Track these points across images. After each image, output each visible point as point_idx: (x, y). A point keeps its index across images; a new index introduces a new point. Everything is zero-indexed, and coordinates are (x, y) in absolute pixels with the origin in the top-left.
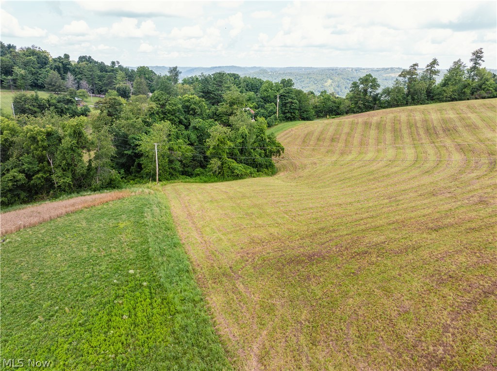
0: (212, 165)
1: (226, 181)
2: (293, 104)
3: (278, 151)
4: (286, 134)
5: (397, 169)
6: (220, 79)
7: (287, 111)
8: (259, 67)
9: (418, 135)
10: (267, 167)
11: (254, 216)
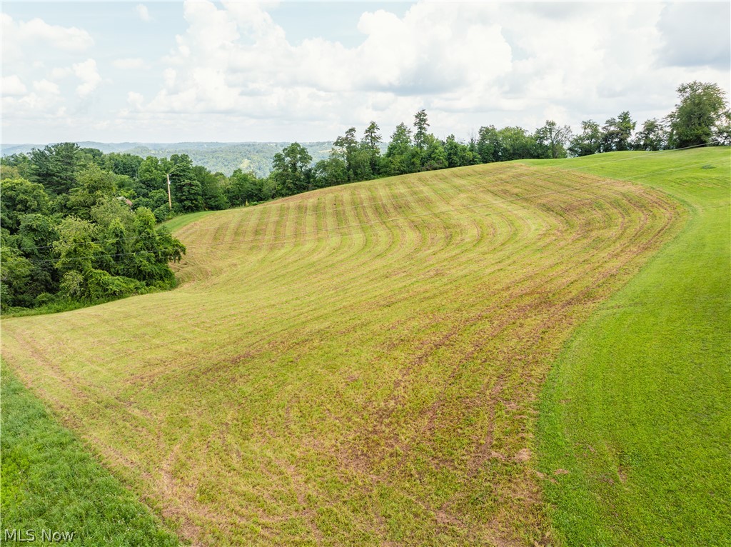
0: (67, 282)
1: (96, 304)
2: (193, 187)
3: (177, 253)
4: (188, 229)
5: (342, 257)
6: (67, 153)
7: (184, 197)
8: (135, 143)
9: (366, 216)
10: (161, 278)
11: (147, 337)
